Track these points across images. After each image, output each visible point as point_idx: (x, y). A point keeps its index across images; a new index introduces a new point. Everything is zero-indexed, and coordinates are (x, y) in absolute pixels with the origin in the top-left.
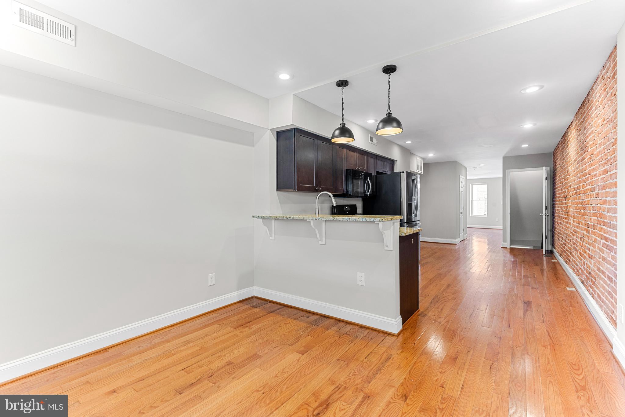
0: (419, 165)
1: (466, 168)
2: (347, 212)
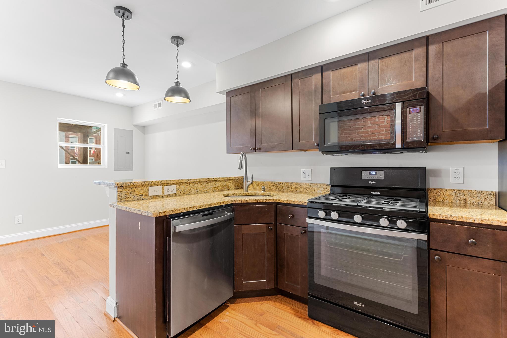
2: (370, 182)
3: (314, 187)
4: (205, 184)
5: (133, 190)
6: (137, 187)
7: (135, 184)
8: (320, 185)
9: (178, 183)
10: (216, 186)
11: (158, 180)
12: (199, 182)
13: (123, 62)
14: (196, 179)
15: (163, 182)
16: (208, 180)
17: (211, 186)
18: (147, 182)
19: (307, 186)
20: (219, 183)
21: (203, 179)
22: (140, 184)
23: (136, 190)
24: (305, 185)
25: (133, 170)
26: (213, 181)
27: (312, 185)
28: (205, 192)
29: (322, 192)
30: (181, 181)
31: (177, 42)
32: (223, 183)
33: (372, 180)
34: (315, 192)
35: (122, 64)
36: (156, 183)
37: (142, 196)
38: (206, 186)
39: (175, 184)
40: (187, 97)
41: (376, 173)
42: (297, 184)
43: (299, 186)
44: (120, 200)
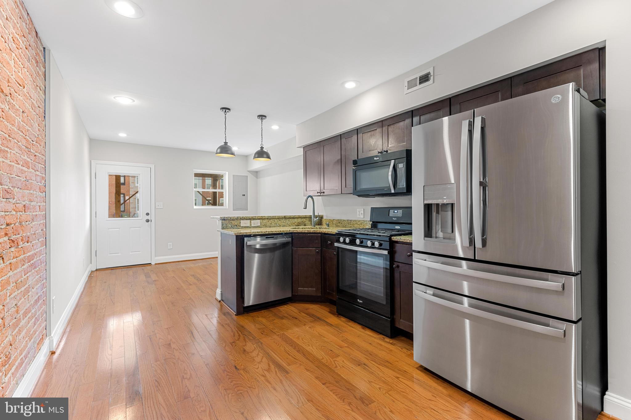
2: (393, 219)
4: (283, 220)
5: (231, 222)
6: (233, 220)
7: (232, 218)
8: (368, 222)
9: (262, 218)
10: (293, 222)
11: (247, 216)
12: (278, 218)
13: (225, 141)
14: (275, 216)
15: (250, 218)
16: (286, 217)
17: (289, 222)
18: (239, 217)
20: (296, 220)
21: (281, 216)
22: (235, 218)
23: (233, 222)
24: (359, 222)
25: (247, 210)
26: (290, 218)
27: (364, 221)
28: (283, 226)
30: (263, 217)
31: (262, 118)
32: (299, 220)
33: (395, 217)
35: (225, 142)
36: (246, 218)
37: (236, 226)
38: (284, 222)
39: (259, 219)
40: (268, 157)
41: (397, 211)
42: (354, 221)
43: (356, 222)
44: (223, 228)
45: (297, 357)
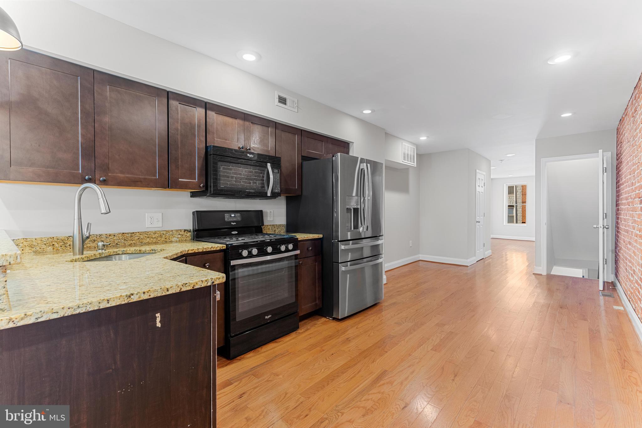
0: (408, 155)
1: (489, 161)
2: (232, 223)
3: (168, 235)
8: (176, 232)
19: (157, 235)
24: (155, 234)
27: (165, 233)
29: (178, 240)
34: (170, 241)
41: (235, 215)
42: (141, 233)
43: (146, 235)
45: (355, 371)
